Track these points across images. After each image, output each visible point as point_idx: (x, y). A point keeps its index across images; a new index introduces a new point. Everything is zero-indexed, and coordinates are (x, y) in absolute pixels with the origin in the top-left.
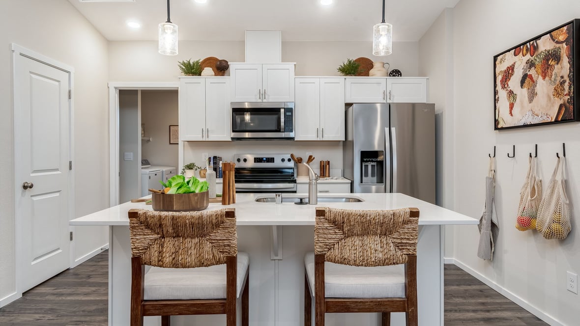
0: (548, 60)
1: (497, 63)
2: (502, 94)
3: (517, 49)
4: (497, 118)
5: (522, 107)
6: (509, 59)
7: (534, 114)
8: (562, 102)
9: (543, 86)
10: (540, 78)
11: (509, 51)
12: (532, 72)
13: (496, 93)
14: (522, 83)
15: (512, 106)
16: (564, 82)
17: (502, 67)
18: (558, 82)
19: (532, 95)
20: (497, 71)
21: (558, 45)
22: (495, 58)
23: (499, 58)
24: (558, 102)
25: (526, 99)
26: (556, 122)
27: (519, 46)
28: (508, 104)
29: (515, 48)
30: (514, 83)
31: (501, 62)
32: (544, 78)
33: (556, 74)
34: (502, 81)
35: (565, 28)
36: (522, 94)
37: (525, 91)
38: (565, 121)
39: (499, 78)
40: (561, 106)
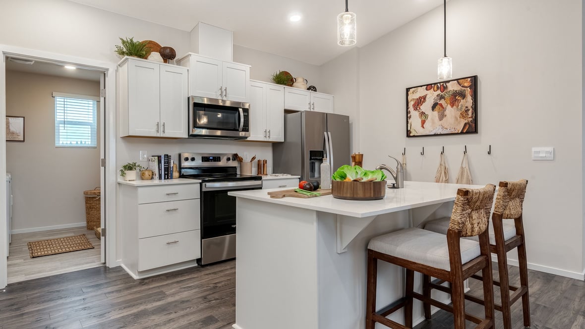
0: (455, 96)
1: (409, 93)
2: (414, 114)
3: (429, 86)
4: (409, 129)
5: (433, 122)
6: (421, 92)
7: (443, 127)
8: (466, 121)
9: (450, 111)
10: (449, 105)
11: (421, 86)
12: (442, 102)
13: (408, 112)
14: (434, 108)
15: (423, 122)
16: (469, 110)
17: (413, 96)
18: (463, 110)
19: (442, 116)
20: (410, 98)
21: (463, 88)
22: (408, 90)
23: (411, 90)
24: (463, 122)
25: (437, 118)
26: (462, 133)
27: (431, 84)
28: (420, 121)
29: (427, 85)
30: (426, 107)
31: (413, 93)
32: (452, 106)
33: (462, 106)
34: (414, 106)
35: (469, 79)
36: (433, 115)
37: (436, 113)
38: (468, 133)
39: (411, 104)
40: (465, 124)
